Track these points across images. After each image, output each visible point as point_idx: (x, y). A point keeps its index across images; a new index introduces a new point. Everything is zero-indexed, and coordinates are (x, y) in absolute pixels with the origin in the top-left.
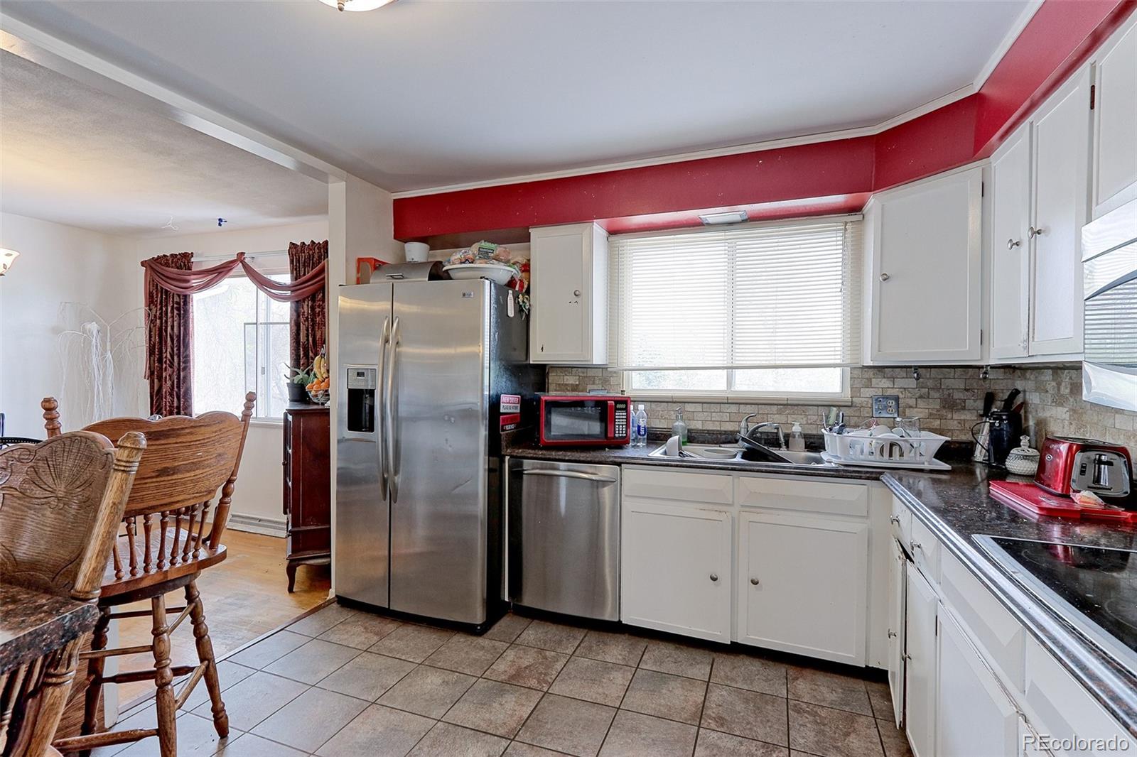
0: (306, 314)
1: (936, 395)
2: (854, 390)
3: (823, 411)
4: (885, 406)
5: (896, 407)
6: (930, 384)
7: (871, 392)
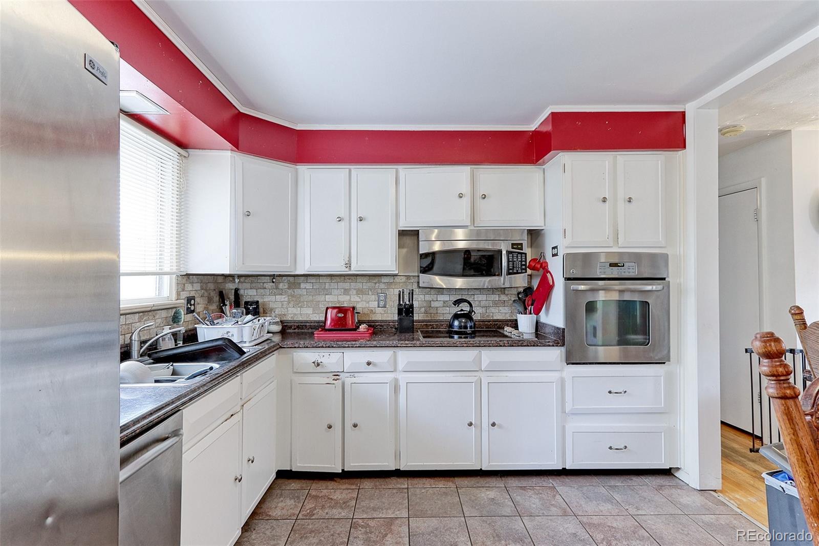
1: (206, 294)
2: (178, 294)
3: (164, 314)
4: (191, 305)
5: (194, 305)
6: (204, 286)
7: (185, 295)
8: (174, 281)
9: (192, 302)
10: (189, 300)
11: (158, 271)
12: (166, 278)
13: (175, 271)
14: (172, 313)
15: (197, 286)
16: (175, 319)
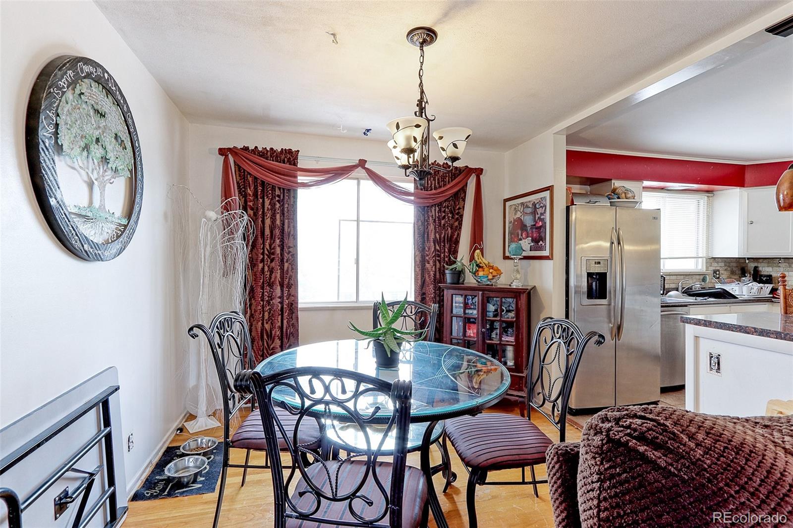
0: (434, 217)
1: (729, 269)
2: (707, 267)
3: (698, 277)
4: (716, 274)
5: (719, 274)
6: (728, 264)
7: (712, 269)
8: (705, 261)
9: (718, 273)
10: (715, 272)
11: (696, 256)
12: (700, 260)
13: (705, 256)
14: (702, 277)
15: (723, 264)
16: (704, 280)
